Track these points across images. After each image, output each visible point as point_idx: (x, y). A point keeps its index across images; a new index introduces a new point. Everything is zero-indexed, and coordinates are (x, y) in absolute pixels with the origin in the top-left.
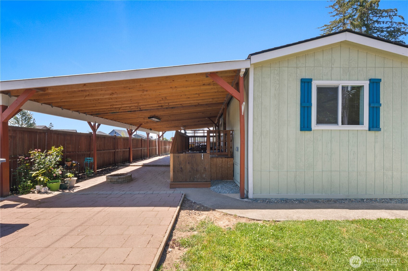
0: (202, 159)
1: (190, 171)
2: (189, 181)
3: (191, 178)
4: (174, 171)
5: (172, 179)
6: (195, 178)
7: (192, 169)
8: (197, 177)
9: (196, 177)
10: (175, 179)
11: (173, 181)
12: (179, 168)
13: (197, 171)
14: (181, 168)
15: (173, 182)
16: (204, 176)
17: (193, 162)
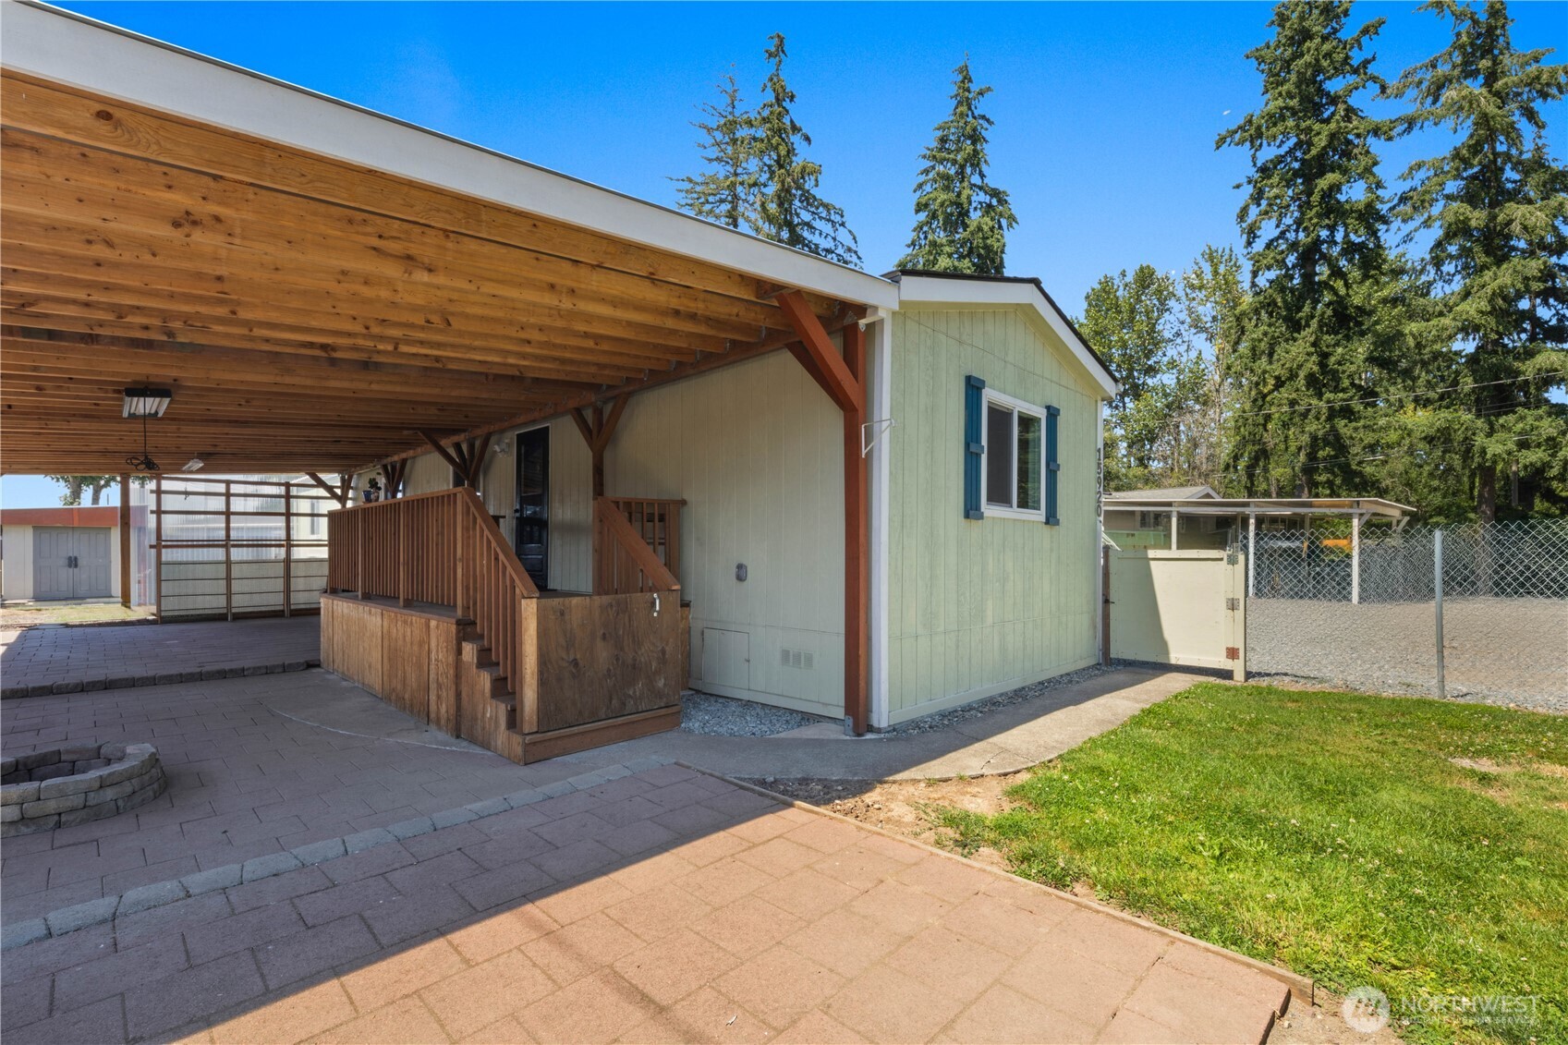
0: (655, 614)
1: (609, 670)
2: (604, 717)
3: (614, 702)
4: (543, 682)
5: (535, 717)
6: (630, 696)
7: (618, 659)
8: (635, 692)
9: (631, 693)
10: (551, 714)
11: (535, 730)
12: (565, 664)
13: (634, 666)
14: (575, 663)
15: (537, 732)
16: (661, 683)
17: (621, 632)
